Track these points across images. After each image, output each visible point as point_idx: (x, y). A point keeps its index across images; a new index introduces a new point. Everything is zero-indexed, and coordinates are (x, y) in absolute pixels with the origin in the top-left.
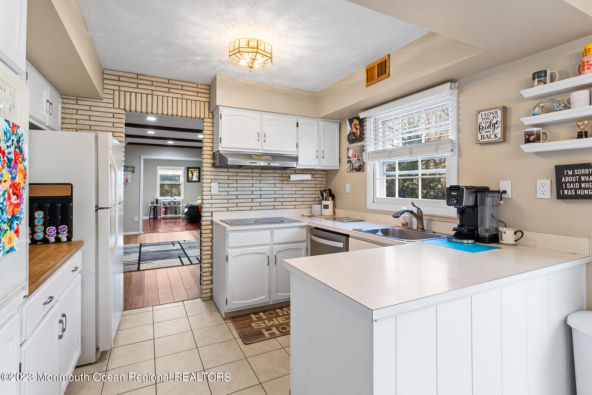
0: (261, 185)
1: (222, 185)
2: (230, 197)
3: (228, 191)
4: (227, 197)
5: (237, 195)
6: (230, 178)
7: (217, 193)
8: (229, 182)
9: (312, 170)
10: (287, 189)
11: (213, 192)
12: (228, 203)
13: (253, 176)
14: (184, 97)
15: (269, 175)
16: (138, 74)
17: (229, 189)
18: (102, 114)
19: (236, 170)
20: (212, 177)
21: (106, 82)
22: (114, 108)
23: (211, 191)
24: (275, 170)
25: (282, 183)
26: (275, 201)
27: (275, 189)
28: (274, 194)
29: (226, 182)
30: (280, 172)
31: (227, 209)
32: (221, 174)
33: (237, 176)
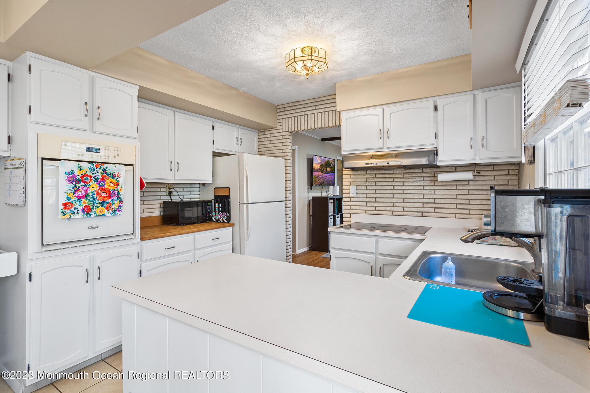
0: (404, 188)
1: (360, 188)
2: (368, 200)
3: (366, 194)
4: (365, 200)
5: (376, 198)
6: (368, 180)
7: (355, 195)
8: (367, 184)
9: (476, 166)
10: (441, 192)
11: (351, 195)
12: (367, 206)
13: (393, 178)
14: (327, 110)
15: (414, 175)
16: (295, 102)
17: (367, 192)
18: (277, 138)
19: (374, 172)
20: (351, 180)
21: (278, 114)
22: (282, 132)
23: (349, 194)
24: (424, 169)
25: (434, 185)
26: (423, 207)
27: (423, 192)
28: (422, 198)
29: (364, 185)
30: (431, 171)
31: (366, 212)
32: (359, 176)
33: (375, 178)
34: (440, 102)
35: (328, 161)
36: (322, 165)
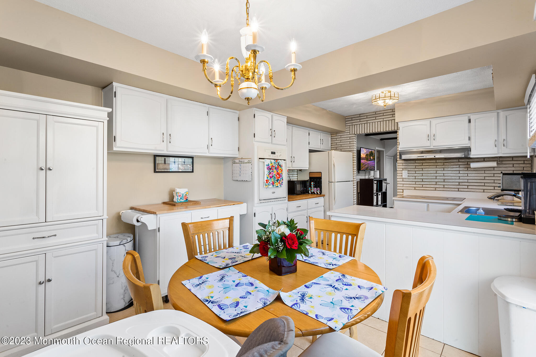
0: (444, 172)
1: (410, 172)
2: (416, 180)
3: (415, 176)
4: (414, 180)
5: (422, 179)
6: (417, 167)
7: (407, 177)
8: (416, 170)
9: (499, 157)
10: (472, 175)
11: (403, 177)
12: (415, 184)
13: (436, 165)
14: (384, 119)
15: (452, 164)
16: (360, 114)
17: (416, 175)
18: (345, 139)
19: (421, 162)
20: (403, 167)
21: (347, 122)
22: (350, 134)
23: (402, 176)
24: (459, 160)
25: (468, 170)
26: (459, 185)
27: (459, 175)
28: (458, 179)
29: (414, 170)
30: (465, 161)
31: (415, 189)
32: (410, 165)
33: (422, 165)
34: (473, 117)
35: (372, 151)
36: (367, 155)
